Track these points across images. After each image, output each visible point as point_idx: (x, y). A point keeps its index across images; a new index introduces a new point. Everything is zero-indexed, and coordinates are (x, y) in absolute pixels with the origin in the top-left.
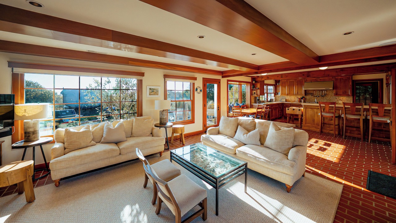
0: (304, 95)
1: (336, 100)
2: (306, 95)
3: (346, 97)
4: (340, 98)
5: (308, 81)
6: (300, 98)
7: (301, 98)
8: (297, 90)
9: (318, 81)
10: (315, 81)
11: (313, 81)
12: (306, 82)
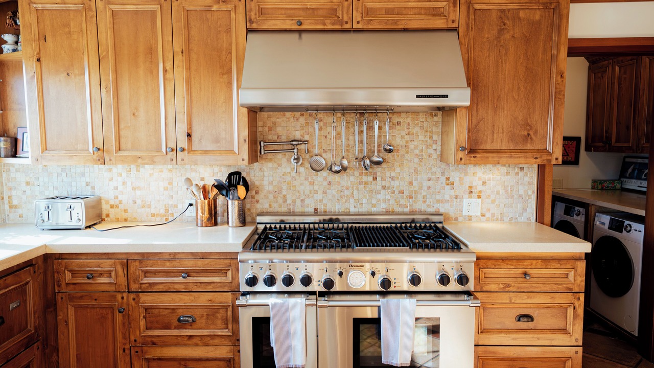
0: (240, 160)
1: (448, 193)
2: (254, 156)
3: (503, 170)
4: (468, 180)
5: (280, 25)
6: (210, 182)
7: (219, 187)
8: (182, 105)
9: (347, 23)
10: (329, 21)
11: (316, 21)
12: (254, 26)
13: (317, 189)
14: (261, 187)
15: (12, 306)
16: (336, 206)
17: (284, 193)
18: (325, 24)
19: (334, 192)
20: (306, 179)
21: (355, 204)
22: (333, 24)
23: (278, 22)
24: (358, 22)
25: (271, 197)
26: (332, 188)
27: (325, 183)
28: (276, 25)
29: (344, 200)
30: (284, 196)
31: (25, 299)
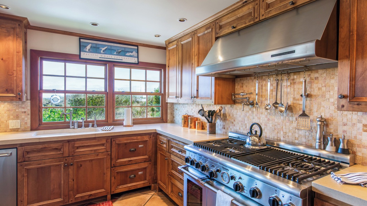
0: (211, 102)
9: (257, 18)
10: (248, 21)
11: (242, 23)
12: (218, 35)
13: (262, 122)
14: (236, 118)
15: (140, 146)
16: (272, 134)
17: (246, 122)
18: (246, 23)
19: (271, 125)
20: (256, 116)
21: (284, 135)
22: (250, 22)
23: (226, 30)
24: (263, 15)
25: (240, 123)
26: (270, 123)
27: (266, 119)
28: (226, 32)
29: (277, 131)
30: (246, 124)
31: (146, 145)
